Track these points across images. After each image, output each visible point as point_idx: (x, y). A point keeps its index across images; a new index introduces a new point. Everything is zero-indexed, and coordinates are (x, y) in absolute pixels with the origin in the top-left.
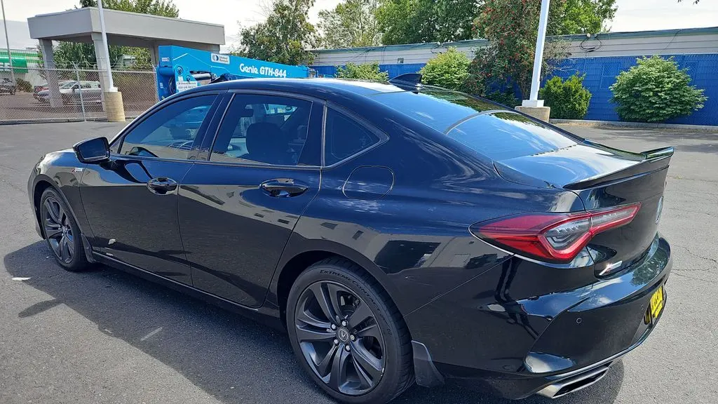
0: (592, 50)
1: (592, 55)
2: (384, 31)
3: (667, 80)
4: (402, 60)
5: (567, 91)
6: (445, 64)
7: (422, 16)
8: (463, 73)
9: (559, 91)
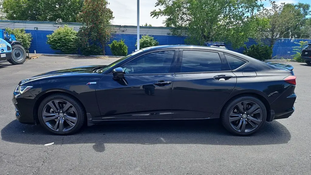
0: (123, 31)
1: (124, 33)
2: (8, 12)
3: (153, 43)
4: (37, 28)
5: (120, 45)
6: (65, 32)
7: (30, 7)
8: (74, 37)
9: (117, 45)
